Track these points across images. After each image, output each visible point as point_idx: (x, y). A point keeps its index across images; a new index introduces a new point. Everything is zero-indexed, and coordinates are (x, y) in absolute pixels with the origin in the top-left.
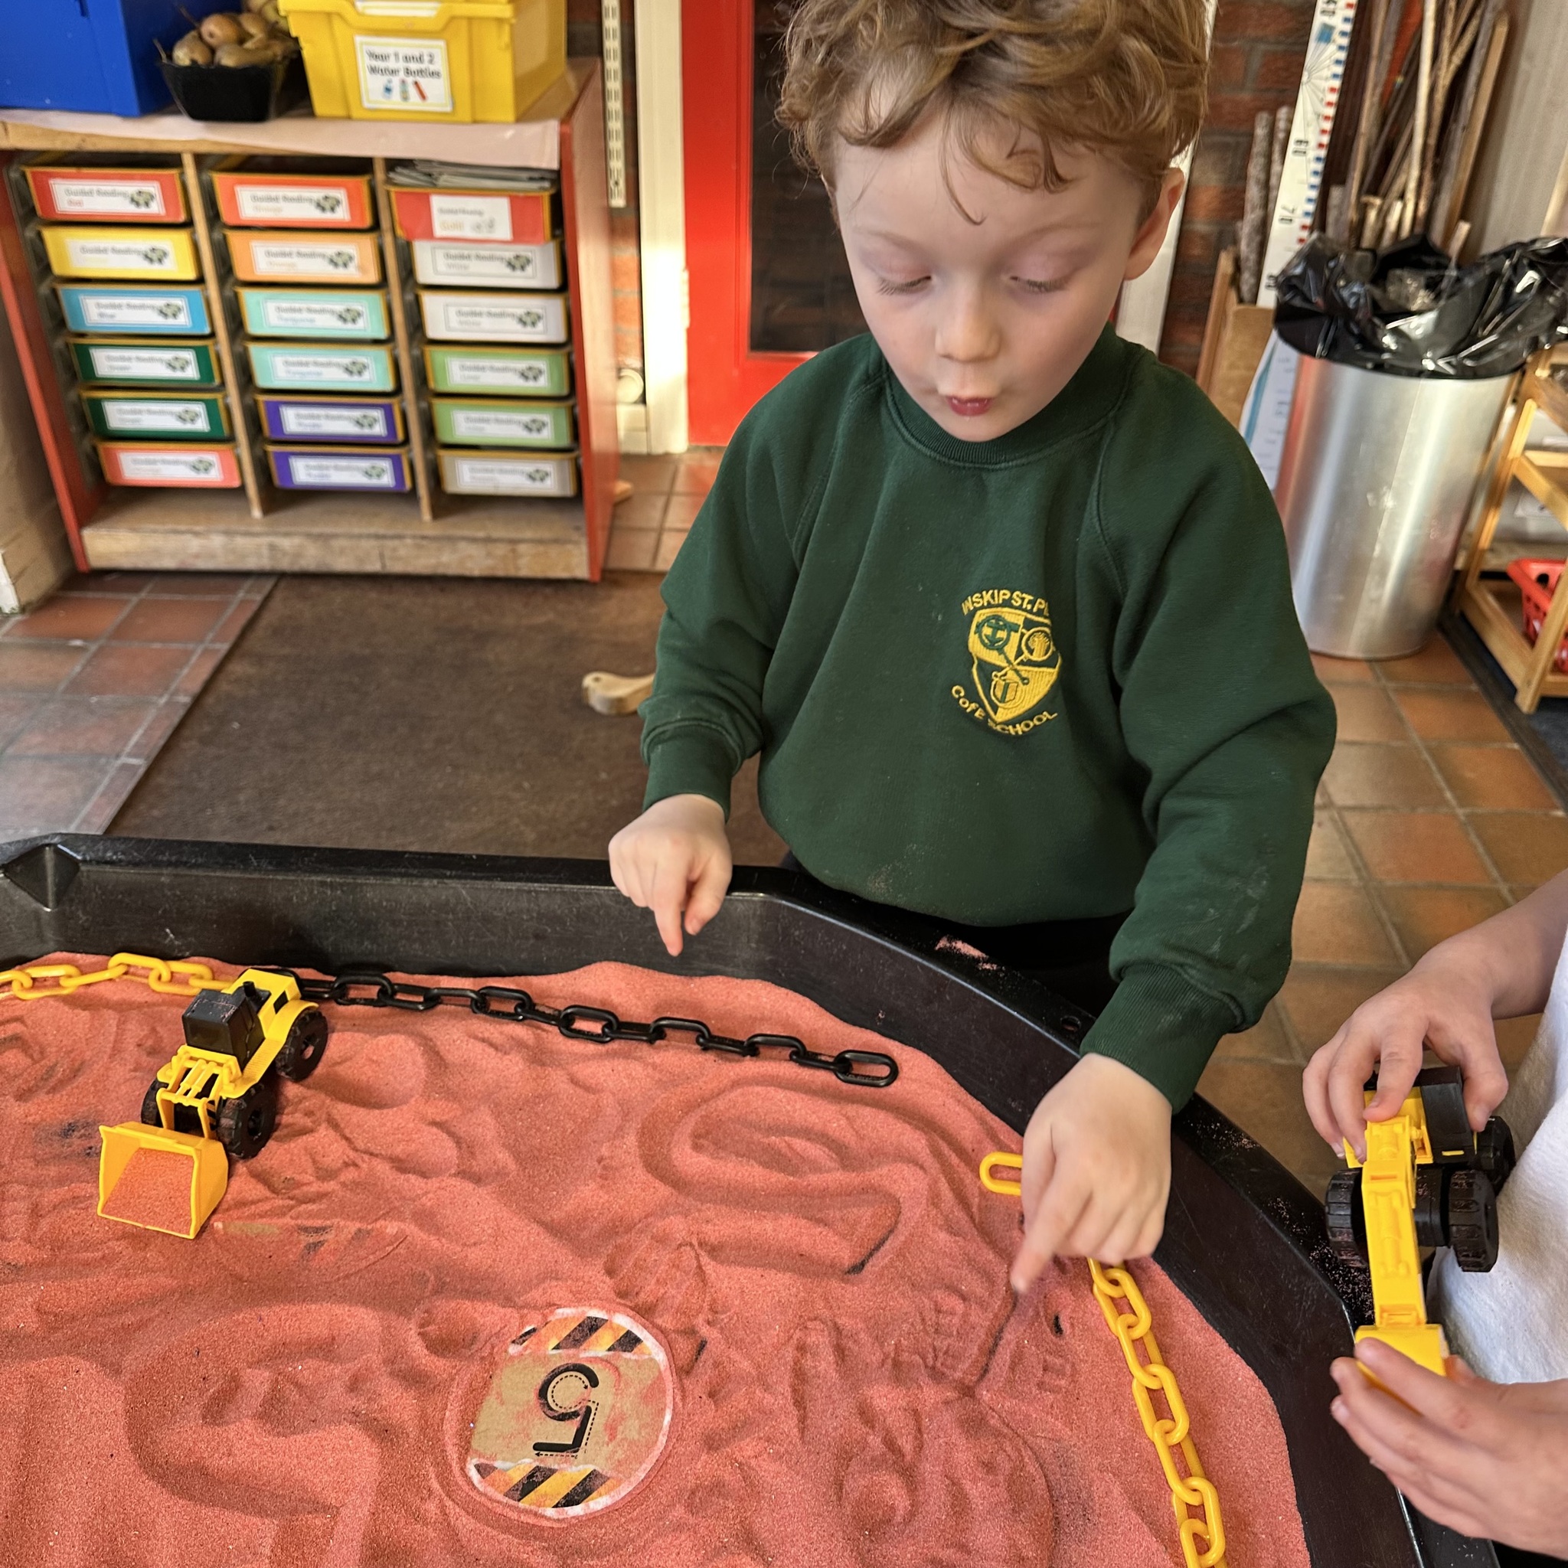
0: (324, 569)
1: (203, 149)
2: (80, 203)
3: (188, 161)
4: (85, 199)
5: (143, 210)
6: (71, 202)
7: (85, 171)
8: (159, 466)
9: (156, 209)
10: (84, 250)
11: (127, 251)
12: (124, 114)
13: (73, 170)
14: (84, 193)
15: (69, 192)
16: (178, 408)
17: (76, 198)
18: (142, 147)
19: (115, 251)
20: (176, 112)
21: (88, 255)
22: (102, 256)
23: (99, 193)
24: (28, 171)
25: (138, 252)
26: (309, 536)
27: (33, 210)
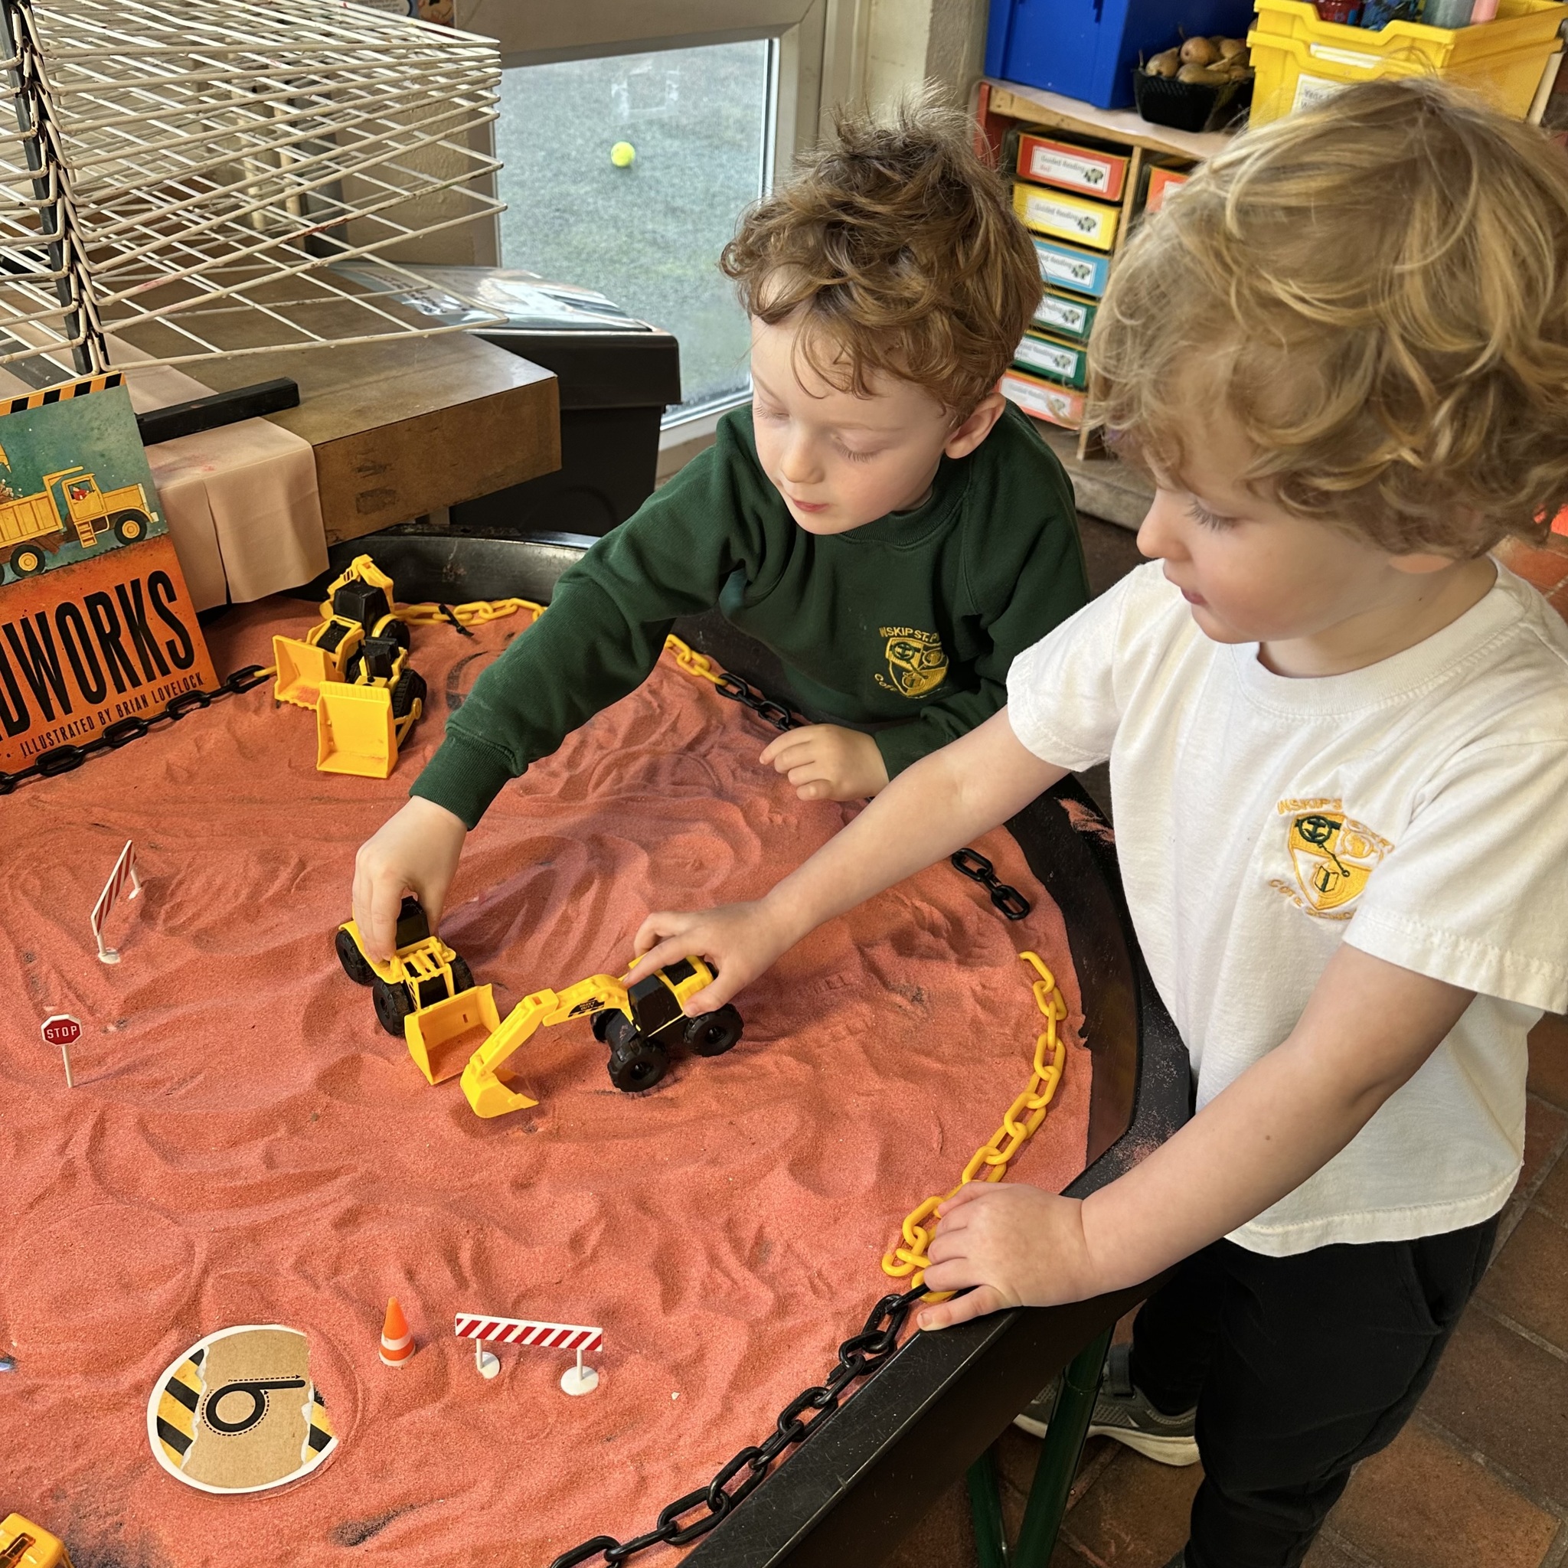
0: (1107, 517)
1: (1149, 145)
2: (1048, 169)
3: (1137, 153)
4: (1054, 167)
5: (1091, 185)
6: (1042, 168)
7: (1061, 144)
8: (1027, 396)
9: (1101, 187)
10: (1038, 208)
11: (1068, 216)
12: (1098, 106)
13: (1052, 142)
14: (1054, 162)
15: (1044, 159)
16: (1057, 352)
17: (1047, 165)
18: (1102, 135)
19: (1060, 213)
20: (1135, 111)
21: (1040, 213)
22: (1049, 215)
23: (1065, 164)
24: (1023, 136)
25: (1075, 218)
26: (1108, 485)
27: (1015, 168)
